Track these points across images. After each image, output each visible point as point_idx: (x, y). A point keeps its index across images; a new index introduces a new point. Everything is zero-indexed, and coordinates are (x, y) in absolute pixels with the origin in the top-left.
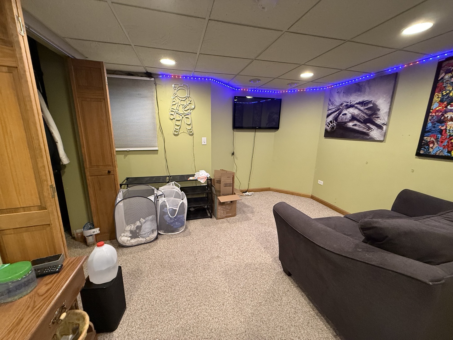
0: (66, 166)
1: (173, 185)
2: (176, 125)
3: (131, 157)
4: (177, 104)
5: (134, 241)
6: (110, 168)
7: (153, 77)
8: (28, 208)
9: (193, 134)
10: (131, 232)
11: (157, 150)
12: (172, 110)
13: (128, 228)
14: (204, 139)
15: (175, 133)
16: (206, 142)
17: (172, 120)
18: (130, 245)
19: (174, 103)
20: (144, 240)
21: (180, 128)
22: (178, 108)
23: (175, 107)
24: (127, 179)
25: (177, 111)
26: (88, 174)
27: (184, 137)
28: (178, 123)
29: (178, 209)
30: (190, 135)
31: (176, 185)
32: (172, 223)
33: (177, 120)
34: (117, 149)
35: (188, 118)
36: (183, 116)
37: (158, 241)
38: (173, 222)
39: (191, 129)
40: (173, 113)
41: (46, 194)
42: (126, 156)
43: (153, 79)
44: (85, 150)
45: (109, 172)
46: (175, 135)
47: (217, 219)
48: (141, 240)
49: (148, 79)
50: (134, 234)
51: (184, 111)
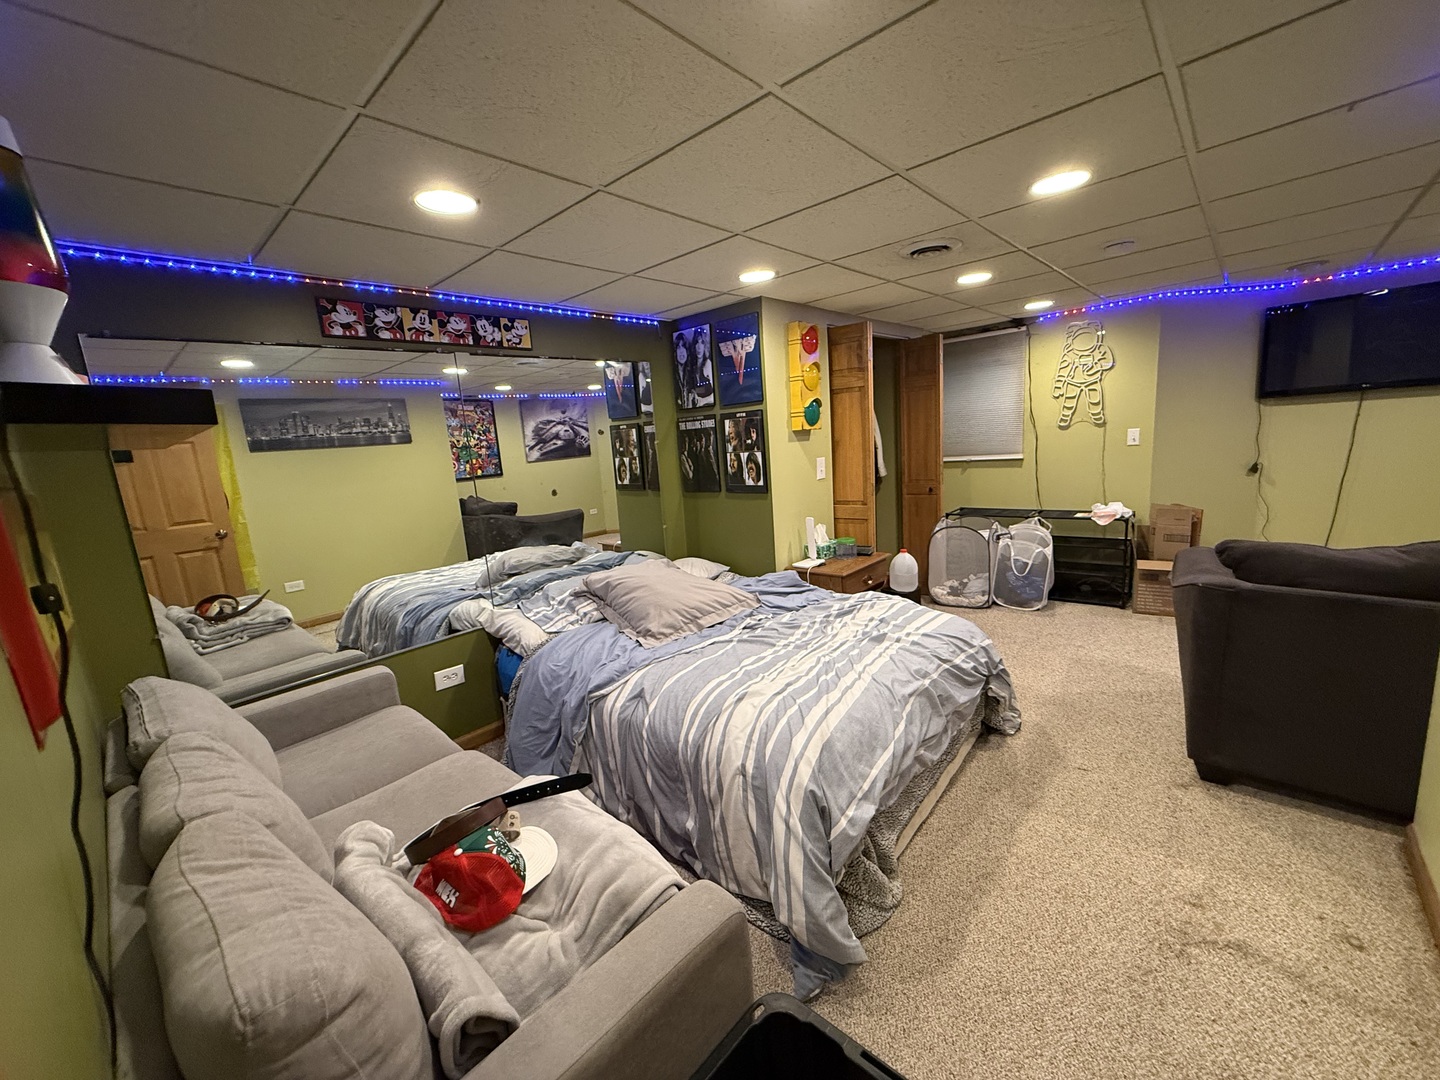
0: (883, 480)
1: (1035, 523)
2: (1064, 407)
3: (973, 472)
4: (1071, 366)
5: (951, 599)
6: (931, 484)
7: (1024, 325)
8: (854, 502)
9: (1104, 423)
10: (951, 587)
11: (1022, 460)
12: (1060, 378)
13: (949, 583)
14: (1134, 435)
15: (1062, 424)
16: (1137, 439)
17: (1058, 398)
18: (946, 603)
19: (1065, 364)
20: (967, 601)
21: (1073, 414)
22: (1072, 373)
23: (1065, 373)
24: (961, 509)
25: (1069, 378)
26: (905, 491)
27: (1083, 430)
28: (1072, 403)
29: (1030, 563)
30: (1097, 425)
31: (1042, 524)
32: (1019, 587)
33: (1067, 398)
34: (945, 459)
35: (1095, 390)
36: (1083, 387)
37: (989, 611)
38: (1022, 586)
39: (1099, 413)
40: (1060, 385)
41: (868, 490)
42: (965, 470)
43: (1024, 328)
44: (905, 458)
45: (931, 490)
46: (1061, 427)
47: (1136, 612)
48: (964, 601)
49: (1015, 330)
50: (954, 592)
51: (1087, 377)
